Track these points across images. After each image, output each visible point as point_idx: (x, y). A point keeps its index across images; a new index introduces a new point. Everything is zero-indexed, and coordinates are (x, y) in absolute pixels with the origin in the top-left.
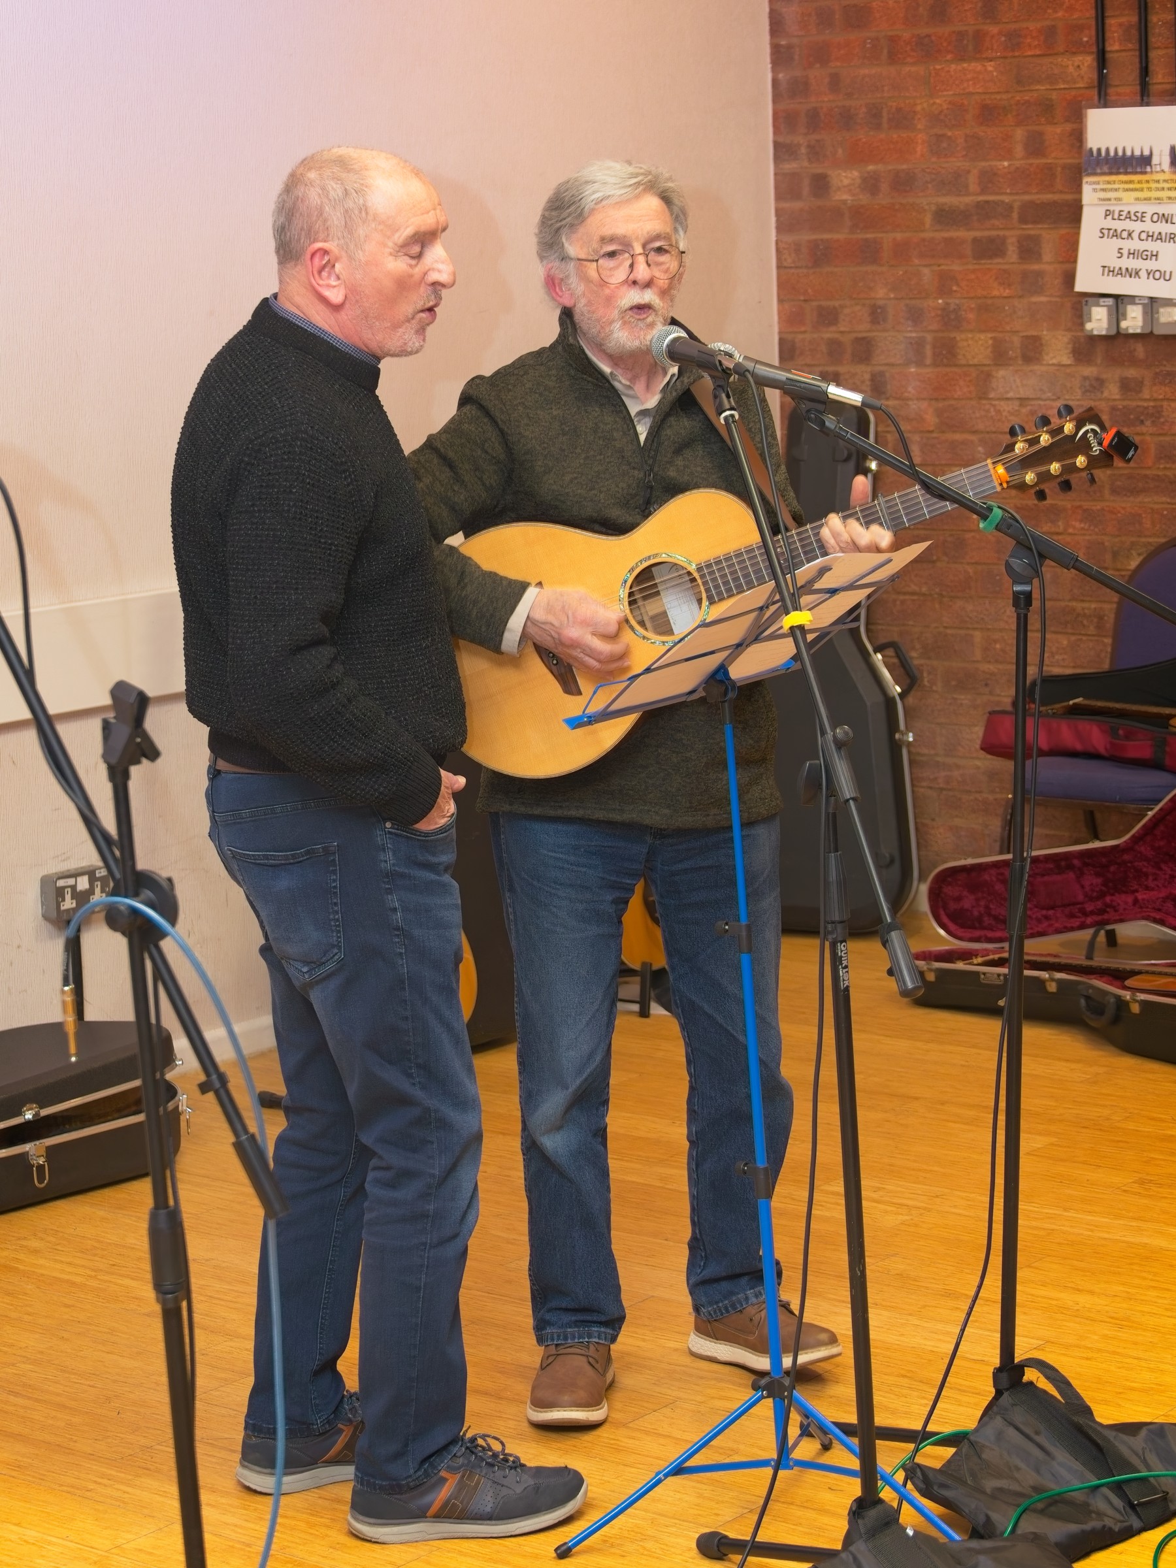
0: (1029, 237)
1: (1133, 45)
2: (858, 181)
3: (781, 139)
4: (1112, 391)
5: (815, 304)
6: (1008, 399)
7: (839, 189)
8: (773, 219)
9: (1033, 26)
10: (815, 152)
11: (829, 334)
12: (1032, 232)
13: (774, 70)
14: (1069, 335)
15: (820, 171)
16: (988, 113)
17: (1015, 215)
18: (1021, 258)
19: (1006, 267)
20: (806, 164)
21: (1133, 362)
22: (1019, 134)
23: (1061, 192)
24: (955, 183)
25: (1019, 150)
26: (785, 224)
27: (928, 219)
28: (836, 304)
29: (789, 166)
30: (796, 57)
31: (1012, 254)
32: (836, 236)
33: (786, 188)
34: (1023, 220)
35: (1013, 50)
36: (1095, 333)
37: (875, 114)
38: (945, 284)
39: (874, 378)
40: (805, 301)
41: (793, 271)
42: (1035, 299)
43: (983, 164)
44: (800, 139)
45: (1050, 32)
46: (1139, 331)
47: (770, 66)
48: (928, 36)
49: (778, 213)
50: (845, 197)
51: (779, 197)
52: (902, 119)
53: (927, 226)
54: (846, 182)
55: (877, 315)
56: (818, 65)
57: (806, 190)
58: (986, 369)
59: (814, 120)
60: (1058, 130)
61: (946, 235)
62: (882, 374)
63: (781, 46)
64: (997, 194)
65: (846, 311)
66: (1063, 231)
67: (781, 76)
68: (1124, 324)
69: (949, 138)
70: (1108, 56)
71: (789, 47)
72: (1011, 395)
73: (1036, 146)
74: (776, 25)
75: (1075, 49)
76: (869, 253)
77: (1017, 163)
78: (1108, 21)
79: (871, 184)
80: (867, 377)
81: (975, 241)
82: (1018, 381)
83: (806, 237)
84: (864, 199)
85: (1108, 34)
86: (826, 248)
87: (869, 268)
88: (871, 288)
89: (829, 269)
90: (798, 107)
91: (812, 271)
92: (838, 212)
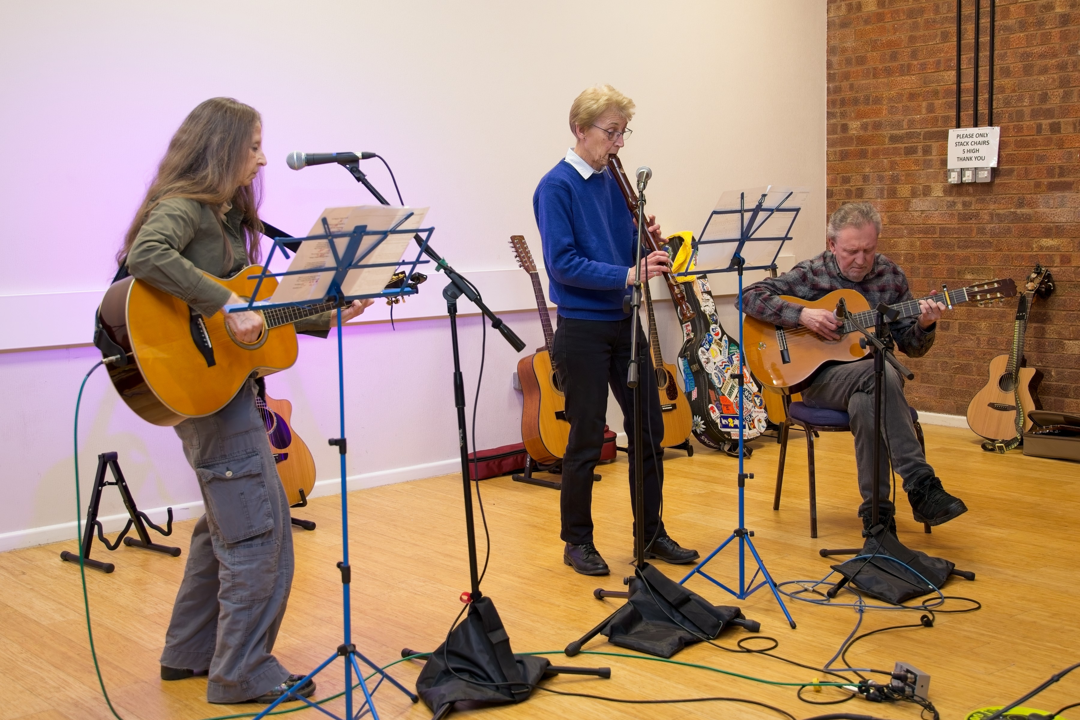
0: (927, 146)
1: (972, 66)
2: (860, 126)
3: (830, 110)
4: (959, 206)
5: (841, 175)
6: (917, 211)
7: (852, 129)
8: (826, 142)
9: (931, 60)
10: (843, 115)
11: (846, 187)
12: (928, 144)
13: (827, 83)
14: (942, 184)
15: (844, 122)
16: (912, 97)
17: (922, 137)
18: (923, 154)
19: (918, 158)
20: (839, 120)
21: (968, 194)
22: (924, 104)
23: (940, 127)
24: (898, 125)
25: (924, 111)
26: (831, 144)
27: (887, 140)
28: (850, 175)
29: (832, 121)
30: (837, 78)
31: (920, 153)
32: (850, 148)
33: (831, 130)
34: (925, 139)
35: (923, 71)
36: (952, 183)
37: (867, 99)
38: (893, 165)
40: (837, 174)
41: (833, 162)
42: (928, 171)
43: (909, 117)
44: (837, 110)
45: (938, 63)
46: (970, 181)
48: (889, 67)
49: (828, 139)
50: (854, 132)
51: (828, 133)
52: (878, 101)
53: (886, 143)
54: (855, 126)
55: (865, 179)
56: (845, 81)
57: (839, 130)
58: (908, 199)
59: (843, 103)
60: (940, 102)
61: (893, 146)
63: (831, 74)
64: (914, 129)
65: (854, 177)
66: (941, 143)
67: (830, 85)
68: (964, 179)
69: (896, 107)
70: (962, 71)
71: (834, 74)
72: (918, 209)
73: (931, 109)
74: (829, 65)
75: (948, 69)
76: (863, 154)
77: (923, 116)
78: (962, 57)
79: (864, 127)
81: (905, 147)
82: (921, 204)
83: (838, 149)
84: (862, 133)
85: (962, 62)
86: (846, 153)
87: (863, 160)
88: (863, 168)
89: (848, 161)
90: (837, 97)
91: (840, 162)
92: (851, 139)
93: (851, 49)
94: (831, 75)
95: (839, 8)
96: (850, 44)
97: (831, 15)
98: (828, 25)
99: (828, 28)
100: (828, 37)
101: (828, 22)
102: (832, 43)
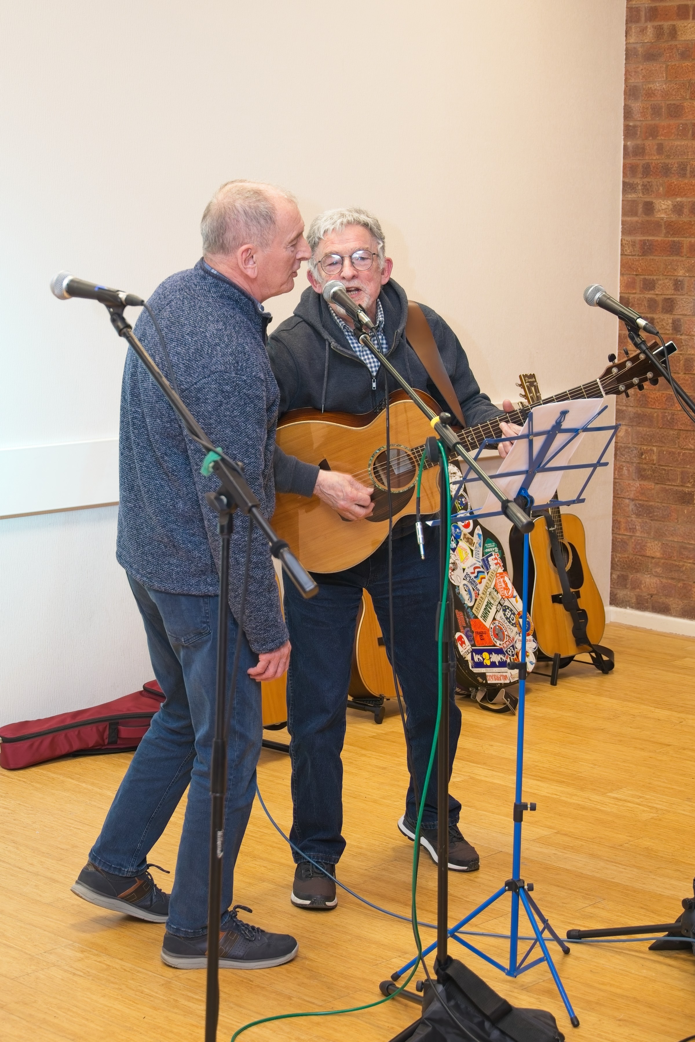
2: (671, 207)
3: (627, 180)
5: (642, 277)
7: (659, 211)
8: (620, 226)
10: (647, 189)
11: (649, 295)
13: (624, 140)
15: (648, 200)
20: (641, 195)
26: (627, 230)
28: (655, 278)
29: (631, 196)
30: (639, 133)
32: (656, 238)
33: (629, 209)
37: (683, 168)
39: (674, 322)
40: (637, 275)
41: (630, 257)
44: (638, 181)
47: (623, 137)
49: (623, 223)
50: (663, 216)
51: (624, 214)
54: (664, 207)
55: (678, 285)
56: (651, 138)
57: (640, 210)
59: (647, 170)
62: (679, 320)
63: (630, 126)
65: (660, 282)
67: (629, 143)
71: (635, 127)
74: (628, 114)
76: (675, 249)
79: (678, 209)
80: (670, 321)
83: (639, 238)
84: (674, 217)
86: (650, 245)
87: (675, 258)
88: (675, 270)
89: (652, 257)
90: (639, 162)
91: (641, 258)
92: (658, 225)
93: (660, 92)
94: (631, 128)
95: (643, 31)
96: (658, 85)
97: (632, 40)
98: (626, 54)
99: (626, 59)
100: (627, 71)
101: (627, 50)
102: (632, 81)
